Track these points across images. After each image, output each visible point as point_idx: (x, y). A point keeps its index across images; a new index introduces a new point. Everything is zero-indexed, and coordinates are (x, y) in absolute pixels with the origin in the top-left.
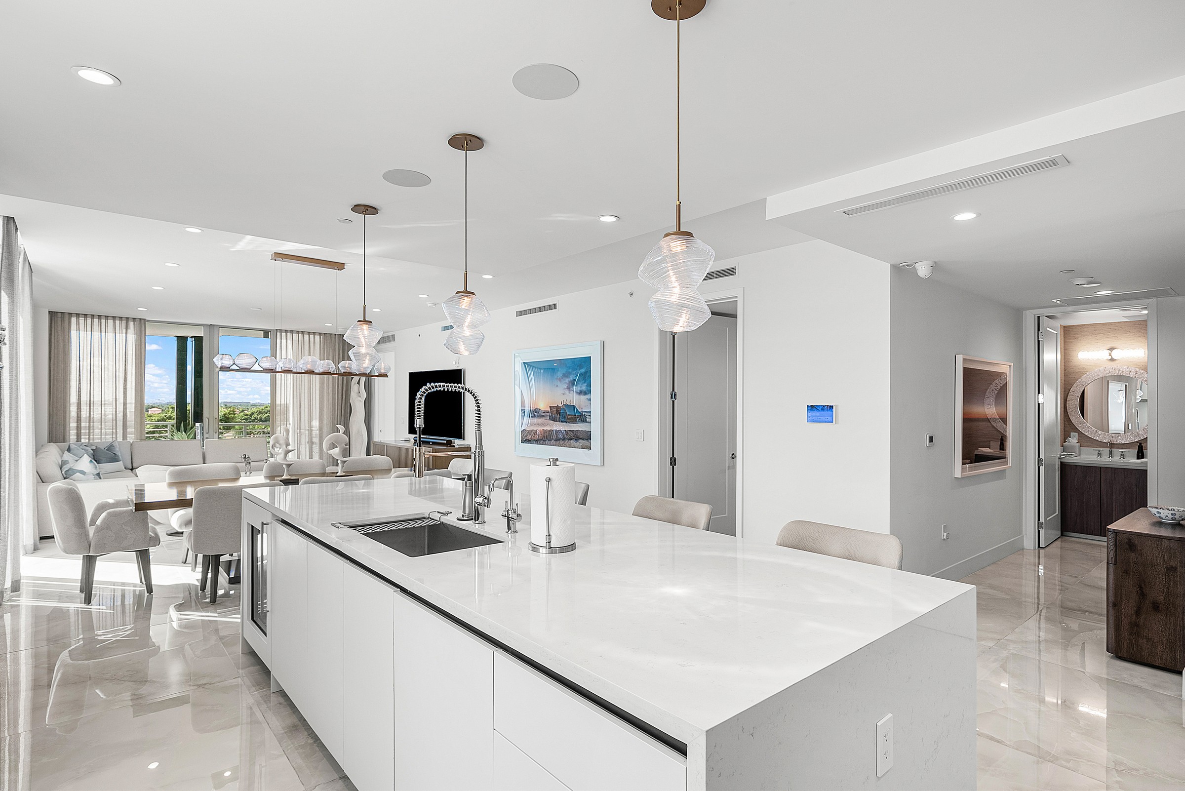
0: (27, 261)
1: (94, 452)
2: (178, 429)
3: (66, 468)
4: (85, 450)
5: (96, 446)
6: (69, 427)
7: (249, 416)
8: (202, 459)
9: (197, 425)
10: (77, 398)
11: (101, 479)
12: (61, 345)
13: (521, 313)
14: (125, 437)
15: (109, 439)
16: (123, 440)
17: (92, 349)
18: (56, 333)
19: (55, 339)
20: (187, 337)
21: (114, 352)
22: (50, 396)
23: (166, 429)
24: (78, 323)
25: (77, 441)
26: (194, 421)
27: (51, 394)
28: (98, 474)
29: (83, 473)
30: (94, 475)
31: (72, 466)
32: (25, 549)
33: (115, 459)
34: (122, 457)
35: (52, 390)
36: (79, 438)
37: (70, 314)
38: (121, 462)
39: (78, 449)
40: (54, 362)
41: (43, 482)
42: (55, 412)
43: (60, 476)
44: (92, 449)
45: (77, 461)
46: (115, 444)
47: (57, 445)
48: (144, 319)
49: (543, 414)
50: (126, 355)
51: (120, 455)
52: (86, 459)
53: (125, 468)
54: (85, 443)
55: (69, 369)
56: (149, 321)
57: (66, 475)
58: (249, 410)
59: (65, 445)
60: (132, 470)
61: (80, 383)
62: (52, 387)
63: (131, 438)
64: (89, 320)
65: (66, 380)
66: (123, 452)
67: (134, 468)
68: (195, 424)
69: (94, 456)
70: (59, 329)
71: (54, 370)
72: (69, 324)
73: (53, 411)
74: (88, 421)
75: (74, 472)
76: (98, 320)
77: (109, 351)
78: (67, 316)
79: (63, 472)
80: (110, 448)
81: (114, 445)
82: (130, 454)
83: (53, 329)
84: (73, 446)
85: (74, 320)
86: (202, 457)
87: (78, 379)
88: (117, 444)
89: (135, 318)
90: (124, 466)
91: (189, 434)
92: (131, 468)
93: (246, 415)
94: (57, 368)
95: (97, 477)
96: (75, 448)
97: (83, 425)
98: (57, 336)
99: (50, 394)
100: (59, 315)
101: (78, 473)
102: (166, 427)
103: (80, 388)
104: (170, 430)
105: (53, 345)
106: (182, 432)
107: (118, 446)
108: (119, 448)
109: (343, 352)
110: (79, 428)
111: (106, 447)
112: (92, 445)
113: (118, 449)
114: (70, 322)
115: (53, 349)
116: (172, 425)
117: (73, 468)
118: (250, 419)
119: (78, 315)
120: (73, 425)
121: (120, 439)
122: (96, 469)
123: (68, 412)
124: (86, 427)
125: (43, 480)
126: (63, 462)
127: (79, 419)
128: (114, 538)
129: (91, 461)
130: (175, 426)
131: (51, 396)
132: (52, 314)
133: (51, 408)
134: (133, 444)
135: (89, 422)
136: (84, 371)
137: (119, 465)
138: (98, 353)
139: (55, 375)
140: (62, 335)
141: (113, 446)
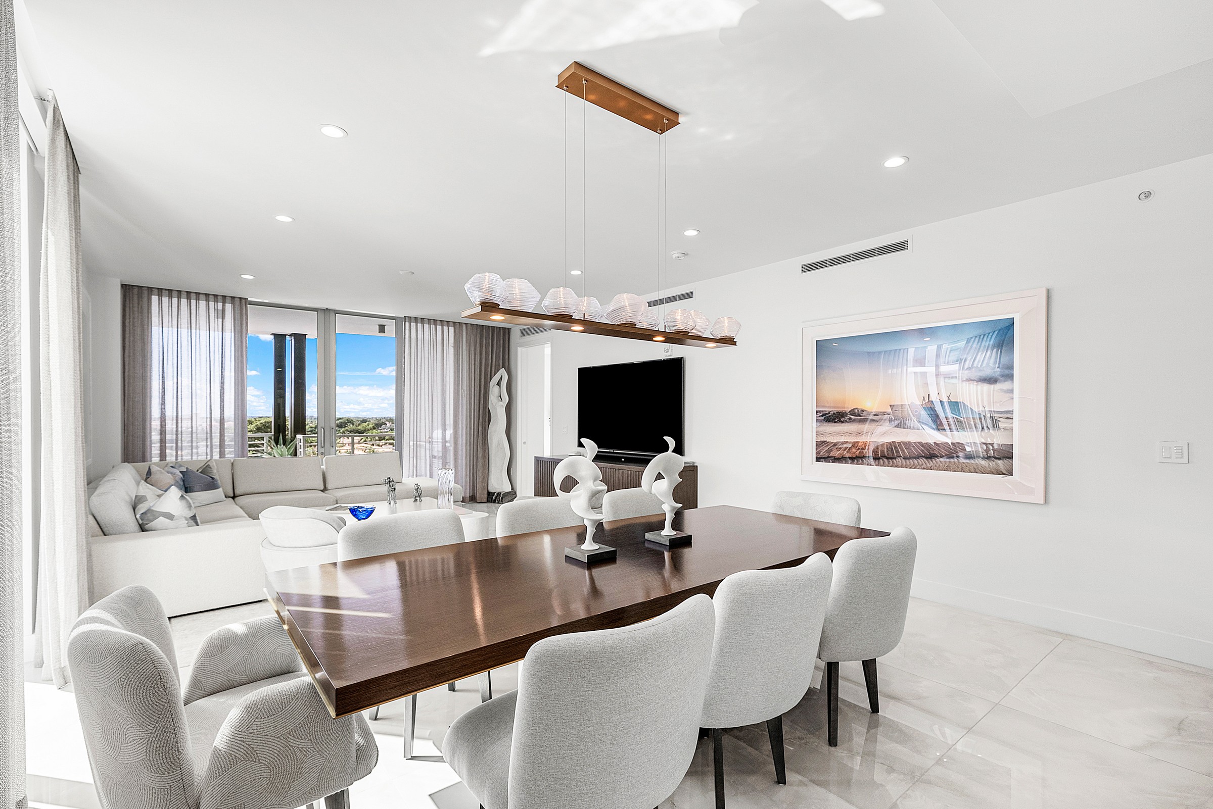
0: (62, 127)
1: (184, 477)
2: (277, 442)
3: (142, 508)
4: (171, 473)
5: (187, 468)
6: (151, 441)
7: (313, 429)
8: (322, 482)
9: (299, 436)
10: (161, 401)
11: (198, 525)
12: (139, 330)
13: (809, 268)
14: (222, 454)
15: (203, 458)
16: (220, 458)
17: (179, 337)
18: (131, 314)
19: (130, 322)
20: (286, 335)
21: (208, 341)
22: (124, 398)
23: (263, 442)
24: (160, 303)
25: (161, 460)
26: (294, 432)
27: (126, 397)
28: (194, 518)
29: (170, 516)
30: (186, 520)
31: (151, 505)
32: (63, 675)
33: (212, 485)
34: (220, 481)
35: (126, 392)
36: (163, 456)
37: (150, 289)
38: (221, 489)
39: (161, 473)
40: (129, 353)
41: (105, 535)
42: (131, 420)
43: (133, 525)
44: (181, 472)
45: (159, 496)
46: (213, 464)
47: (133, 466)
48: (245, 299)
49: (875, 418)
50: (222, 346)
51: (218, 478)
52: (175, 493)
53: (226, 497)
54: (172, 463)
55: (149, 363)
56: (252, 303)
57: (142, 520)
58: (313, 423)
59: (143, 466)
60: (234, 497)
61: (163, 382)
62: (126, 386)
63: (230, 455)
64: (175, 300)
65: (145, 379)
66: (222, 475)
67: (236, 495)
68: (295, 437)
69: (184, 481)
70: (136, 309)
71: (129, 364)
72: (148, 302)
73: (128, 419)
74: (175, 433)
75: (154, 515)
76: (186, 300)
77: (201, 340)
78: (145, 293)
79: (138, 516)
80: (206, 469)
81: (211, 465)
82: (231, 476)
83: (127, 309)
84: (154, 469)
85: (155, 299)
86: (322, 479)
87: (161, 376)
88: (214, 464)
89: (234, 297)
90: (224, 493)
91: (289, 448)
92: (232, 495)
93: (311, 427)
94: (134, 361)
95: (192, 522)
96: (158, 470)
97: (168, 437)
98: (134, 318)
99: (124, 396)
100: (136, 290)
101: (161, 517)
102: (262, 438)
103: (163, 388)
104: (268, 442)
105: (127, 330)
106: (280, 445)
107: (216, 467)
108: (217, 469)
109: (480, 347)
110: (163, 441)
111: (200, 468)
112: (181, 466)
113: (215, 471)
114: (149, 300)
115: (127, 336)
116: (269, 437)
117: (152, 508)
118: (315, 431)
119: (160, 292)
120: (155, 437)
121: (216, 456)
122: (190, 510)
123: (148, 420)
124: (172, 440)
125: (104, 530)
126: (138, 498)
127: (163, 432)
128: (265, 782)
129: (182, 496)
130: (273, 438)
131: (126, 399)
132: (126, 289)
133: (126, 415)
134: (234, 464)
135: (177, 434)
136: (169, 366)
137: (219, 493)
138: (187, 342)
139: (131, 372)
140: (140, 317)
141: (210, 468)
